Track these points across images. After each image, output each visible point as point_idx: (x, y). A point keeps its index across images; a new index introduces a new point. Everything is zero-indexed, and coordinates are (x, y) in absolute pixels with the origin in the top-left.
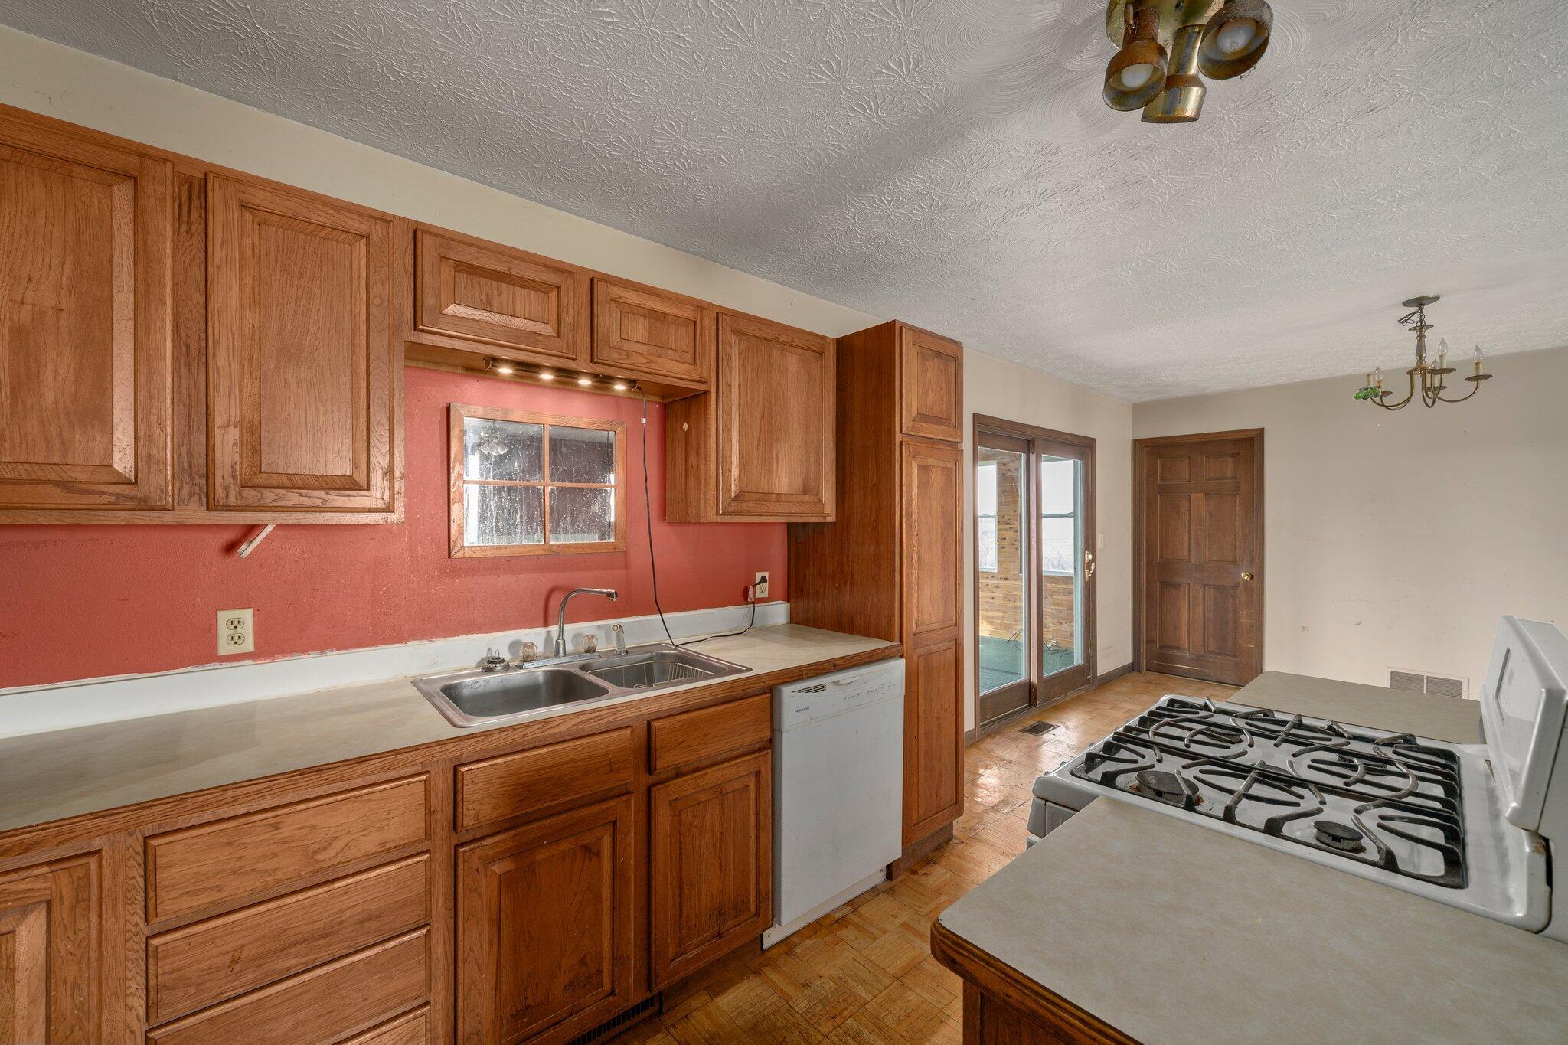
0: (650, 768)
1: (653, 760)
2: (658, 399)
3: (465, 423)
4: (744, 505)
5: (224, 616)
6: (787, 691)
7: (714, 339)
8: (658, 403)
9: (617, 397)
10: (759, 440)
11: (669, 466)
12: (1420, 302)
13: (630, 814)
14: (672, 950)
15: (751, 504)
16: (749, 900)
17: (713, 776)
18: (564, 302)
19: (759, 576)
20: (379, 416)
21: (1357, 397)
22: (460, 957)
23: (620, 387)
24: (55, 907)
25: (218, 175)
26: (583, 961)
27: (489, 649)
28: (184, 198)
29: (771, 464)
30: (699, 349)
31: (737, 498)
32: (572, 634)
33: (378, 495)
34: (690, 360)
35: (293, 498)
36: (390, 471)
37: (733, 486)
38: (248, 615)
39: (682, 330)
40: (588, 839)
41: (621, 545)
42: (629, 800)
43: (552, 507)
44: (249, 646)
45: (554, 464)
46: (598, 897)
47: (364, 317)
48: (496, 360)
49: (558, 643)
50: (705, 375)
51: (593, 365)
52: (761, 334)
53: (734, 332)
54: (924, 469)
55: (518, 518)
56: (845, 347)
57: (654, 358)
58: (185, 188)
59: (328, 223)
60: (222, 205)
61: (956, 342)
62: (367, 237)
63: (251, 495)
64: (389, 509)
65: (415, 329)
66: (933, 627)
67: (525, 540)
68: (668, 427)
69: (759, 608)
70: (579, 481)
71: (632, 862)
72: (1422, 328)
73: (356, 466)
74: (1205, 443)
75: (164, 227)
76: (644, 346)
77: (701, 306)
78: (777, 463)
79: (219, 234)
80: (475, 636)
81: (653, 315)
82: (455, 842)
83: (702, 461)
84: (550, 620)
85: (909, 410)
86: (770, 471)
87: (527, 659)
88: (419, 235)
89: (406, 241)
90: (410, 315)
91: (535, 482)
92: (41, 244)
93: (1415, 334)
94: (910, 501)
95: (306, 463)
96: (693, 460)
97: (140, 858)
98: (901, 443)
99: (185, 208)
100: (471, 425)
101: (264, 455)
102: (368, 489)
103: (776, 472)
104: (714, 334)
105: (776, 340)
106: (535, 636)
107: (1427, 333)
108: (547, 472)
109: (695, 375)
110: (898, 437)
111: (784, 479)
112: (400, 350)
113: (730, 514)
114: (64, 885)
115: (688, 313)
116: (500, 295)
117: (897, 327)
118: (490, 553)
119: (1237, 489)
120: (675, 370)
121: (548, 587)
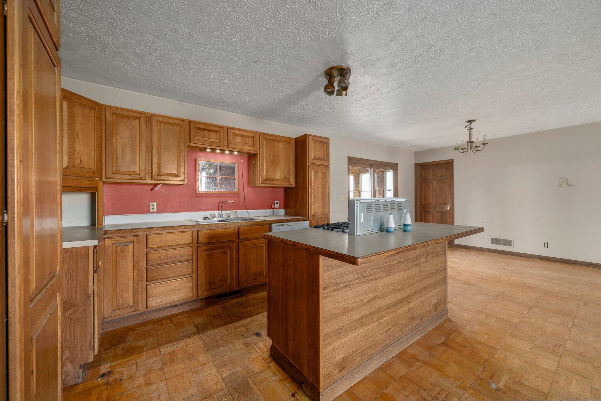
0: (239, 238)
1: (239, 236)
2: (247, 155)
3: (200, 162)
4: (267, 182)
5: (151, 204)
6: (273, 225)
7: (259, 140)
8: (247, 156)
9: (236, 155)
10: (271, 165)
11: (250, 173)
12: (470, 121)
13: (234, 247)
14: (244, 280)
15: (269, 181)
16: (263, 273)
17: (254, 242)
18: (221, 134)
19: (276, 202)
20: (182, 161)
21: (453, 150)
22: (198, 268)
23: (236, 153)
24: (134, 243)
25: (153, 115)
26: (223, 276)
27: (205, 215)
28: (147, 120)
29: (275, 171)
30: (255, 143)
31: (265, 180)
32: (225, 213)
33: (182, 178)
34: (252, 146)
35: (166, 178)
36: (184, 173)
37: (264, 177)
38: (155, 204)
39: (250, 139)
40: (224, 250)
41: (237, 192)
42: (234, 244)
43: (220, 182)
44: (155, 210)
45: (220, 172)
46: (227, 263)
47: (179, 141)
48: (206, 148)
49: (221, 214)
50: (256, 149)
51: (228, 148)
52: (272, 138)
53: (264, 138)
54: (316, 172)
55: (212, 184)
56: (297, 140)
57: (243, 146)
58: (147, 118)
59: (172, 122)
60: (154, 120)
61: (327, 138)
62: (180, 124)
63: (159, 177)
64: (184, 181)
65: (189, 143)
66: (319, 214)
67: (214, 190)
68: (250, 162)
69: (275, 210)
70: (227, 176)
71: (235, 257)
72: (470, 129)
73: (178, 172)
74: (437, 164)
75: (144, 126)
76: (240, 143)
77: (255, 133)
78: (277, 171)
79: (153, 127)
80: (202, 212)
81: (243, 136)
82: (197, 246)
83: (256, 171)
84: (220, 210)
85: (311, 157)
86: (274, 173)
87: (214, 217)
88: (190, 123)
89: (187, 124)
90: (188, 140)
91: (216, 176)
92: (126, 132)
93: (469, 131)
94: (311, 180)
95: (168, 171)
96: (255, 170)
97: (145, 238)
98: (308, 165)
99: (147, 122)
100: (201, 163)
101: (161, 169)
102: (180, 176)
103: (276, 173)
104: (259, 139)
105: (276, 140)
106: (216, 213)
107: (472, 131)
108: (219, 174)
109: (254, 150)
110: (308, 164)
111: (279, 175)
112: (186, 147)
113: (263, 184)
114: (135, 239)
115: (252, 135)
116: (207, 134)
117: (307, 135)
118: (205, 193)
119: (447, 179)
120: (249, 149)
121: (219, 202)
